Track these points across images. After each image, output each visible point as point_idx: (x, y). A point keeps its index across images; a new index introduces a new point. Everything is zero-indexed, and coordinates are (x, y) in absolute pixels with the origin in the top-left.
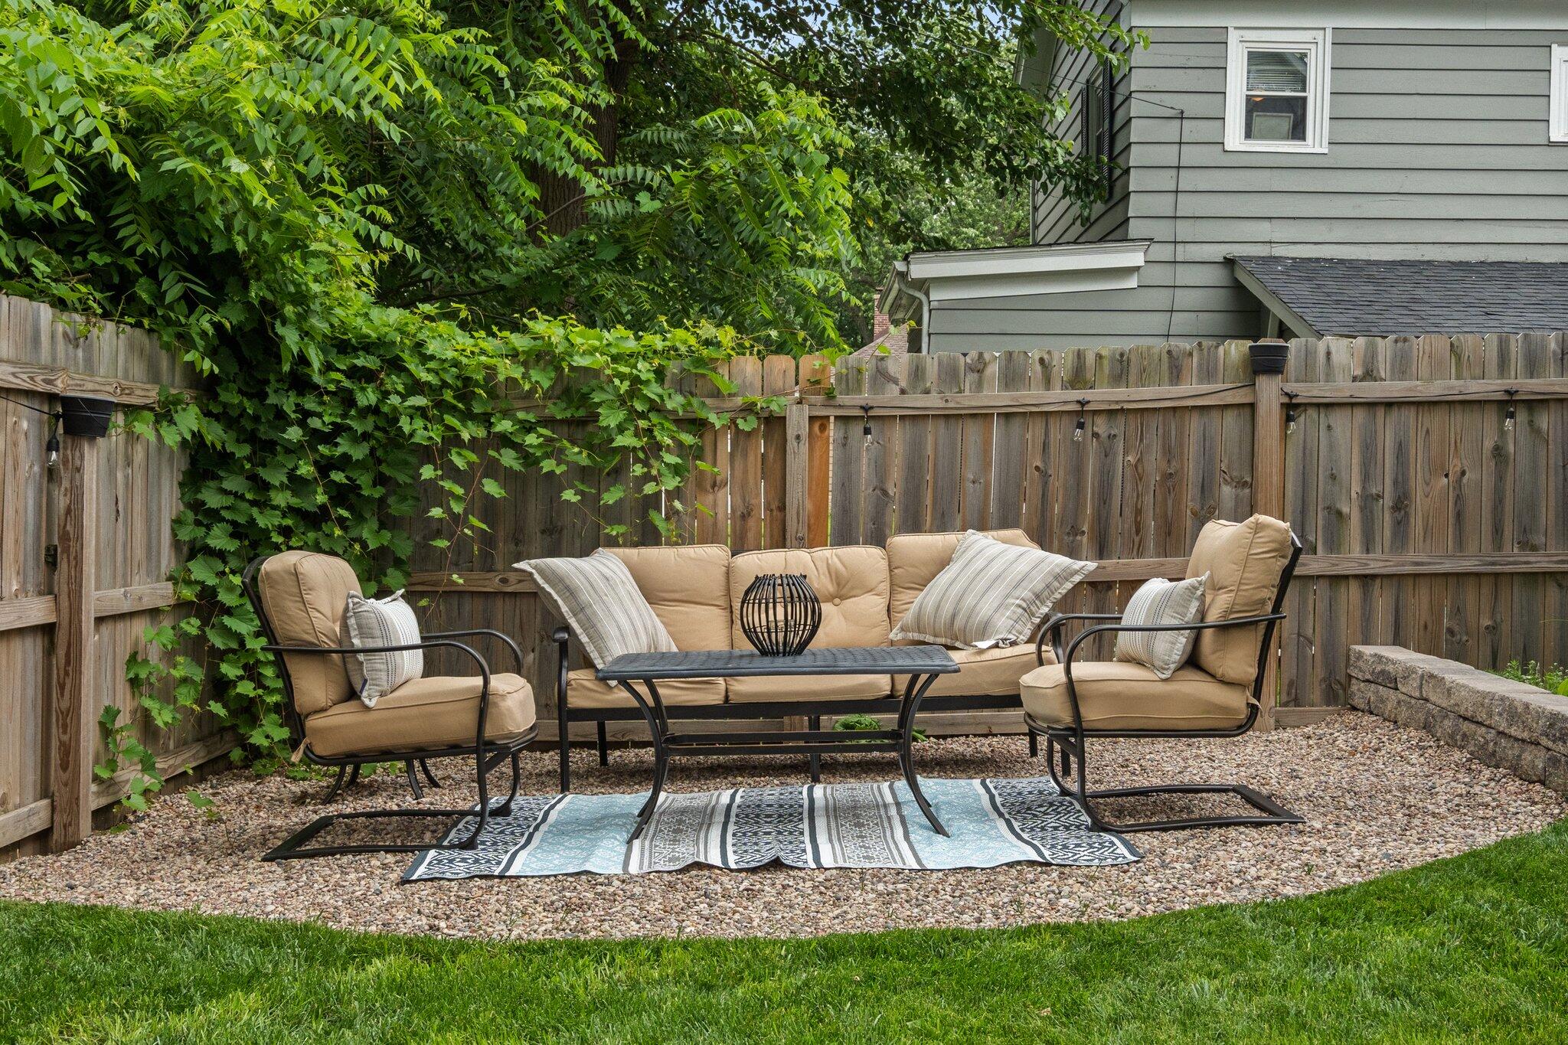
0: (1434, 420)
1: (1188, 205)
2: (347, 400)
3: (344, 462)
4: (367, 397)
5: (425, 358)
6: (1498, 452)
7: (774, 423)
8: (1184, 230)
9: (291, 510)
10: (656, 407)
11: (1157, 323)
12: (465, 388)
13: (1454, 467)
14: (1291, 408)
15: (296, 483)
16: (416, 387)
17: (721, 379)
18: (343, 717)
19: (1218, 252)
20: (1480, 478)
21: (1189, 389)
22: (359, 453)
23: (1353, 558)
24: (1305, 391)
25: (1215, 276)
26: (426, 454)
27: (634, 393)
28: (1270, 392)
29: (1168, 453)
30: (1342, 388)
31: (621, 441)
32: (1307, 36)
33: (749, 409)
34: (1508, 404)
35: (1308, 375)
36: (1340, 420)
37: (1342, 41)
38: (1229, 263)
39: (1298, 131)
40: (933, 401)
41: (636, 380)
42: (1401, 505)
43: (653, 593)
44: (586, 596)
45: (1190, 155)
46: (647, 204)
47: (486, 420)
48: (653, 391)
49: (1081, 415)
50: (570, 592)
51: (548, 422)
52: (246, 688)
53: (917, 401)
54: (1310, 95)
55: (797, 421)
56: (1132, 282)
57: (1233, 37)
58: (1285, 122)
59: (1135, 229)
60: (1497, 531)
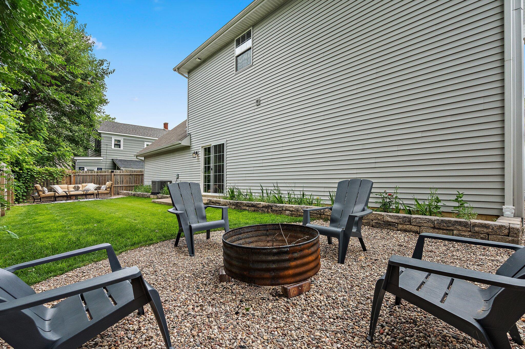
0: (125, 176)
1: (108, 154)
2: (27, 174)
3: (28, 178)
4: (29, 173)
5: (35, 170)
6: (130, 178)
7: (70, 176)
8: (107, 156)
9: (22, 182)
10: (58, 174)
11: (105, 165)
12: (39, 172)
13: (127, 179)
14: (114, 175)
15: (22, 180)
16: (34, 173)
17: (65, 172)
18: (44, 195)
19: (111, 158)
20: (128, 180)
21: (106, 174)
22: (29, 178)
23: (119, 185)
24: (115, 174)
25: (111, 161)
26: (36, 178)
27: (57, 173)
28: (113, 174)
29: (105, 178)
30: (118, 174)
31: (56, 177)
32: (121, 139)
33: (68, 174)
34: (130, 175)
35: (116, 173)
36: (118, 176)
37: (124, 139)
38: (112, 159)
39: (120, 147)
40: (85, 174)
41: (57, 172)
42: (123, 181)
43: (61, 188)
44: (56, 188)
45: (108, 149)
46: (51, 155)
47: (41, 175)
48: (58, 173)
49: (97, 175)
50: (55, 188)
51: (48, 175)
52: (19, 196)
53: (83, 174)
54: (121, 144)
55: (72, 175)
56: (102, 161)
57: (113, 138)
58: (119, 146)
59: (102, 155)
60: (130, 183)
